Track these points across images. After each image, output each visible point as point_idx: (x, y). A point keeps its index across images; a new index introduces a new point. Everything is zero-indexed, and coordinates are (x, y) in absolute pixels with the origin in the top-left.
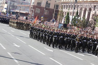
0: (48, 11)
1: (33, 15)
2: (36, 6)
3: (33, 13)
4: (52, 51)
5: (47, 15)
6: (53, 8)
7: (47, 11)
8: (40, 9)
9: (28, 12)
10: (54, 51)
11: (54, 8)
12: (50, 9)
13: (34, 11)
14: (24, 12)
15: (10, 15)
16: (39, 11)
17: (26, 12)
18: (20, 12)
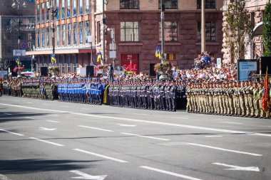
0: (175, 24)
1: (113, 55)
2: (120, 13)
3: (113, 46)
4: (257, 169)
5: (173, 41)
6: (194, 8)
7: (168, 24)
8: (136, 24)
9: (87, 46)
10: (263, 170)
11: (199, 7)
12: (180, 13)
13: (112, 37)
14: (73, 49)
15: (14, 74)
16: (136, 32)
17: (82, 46)
18: (56, 52)
